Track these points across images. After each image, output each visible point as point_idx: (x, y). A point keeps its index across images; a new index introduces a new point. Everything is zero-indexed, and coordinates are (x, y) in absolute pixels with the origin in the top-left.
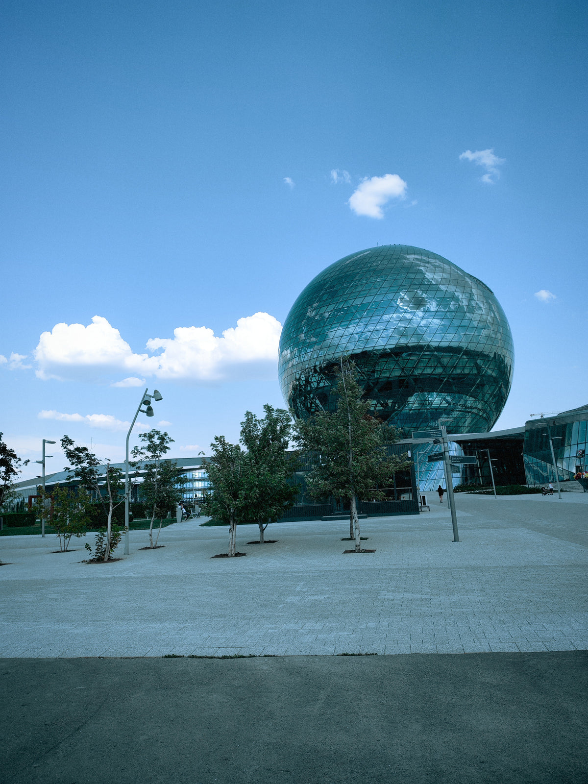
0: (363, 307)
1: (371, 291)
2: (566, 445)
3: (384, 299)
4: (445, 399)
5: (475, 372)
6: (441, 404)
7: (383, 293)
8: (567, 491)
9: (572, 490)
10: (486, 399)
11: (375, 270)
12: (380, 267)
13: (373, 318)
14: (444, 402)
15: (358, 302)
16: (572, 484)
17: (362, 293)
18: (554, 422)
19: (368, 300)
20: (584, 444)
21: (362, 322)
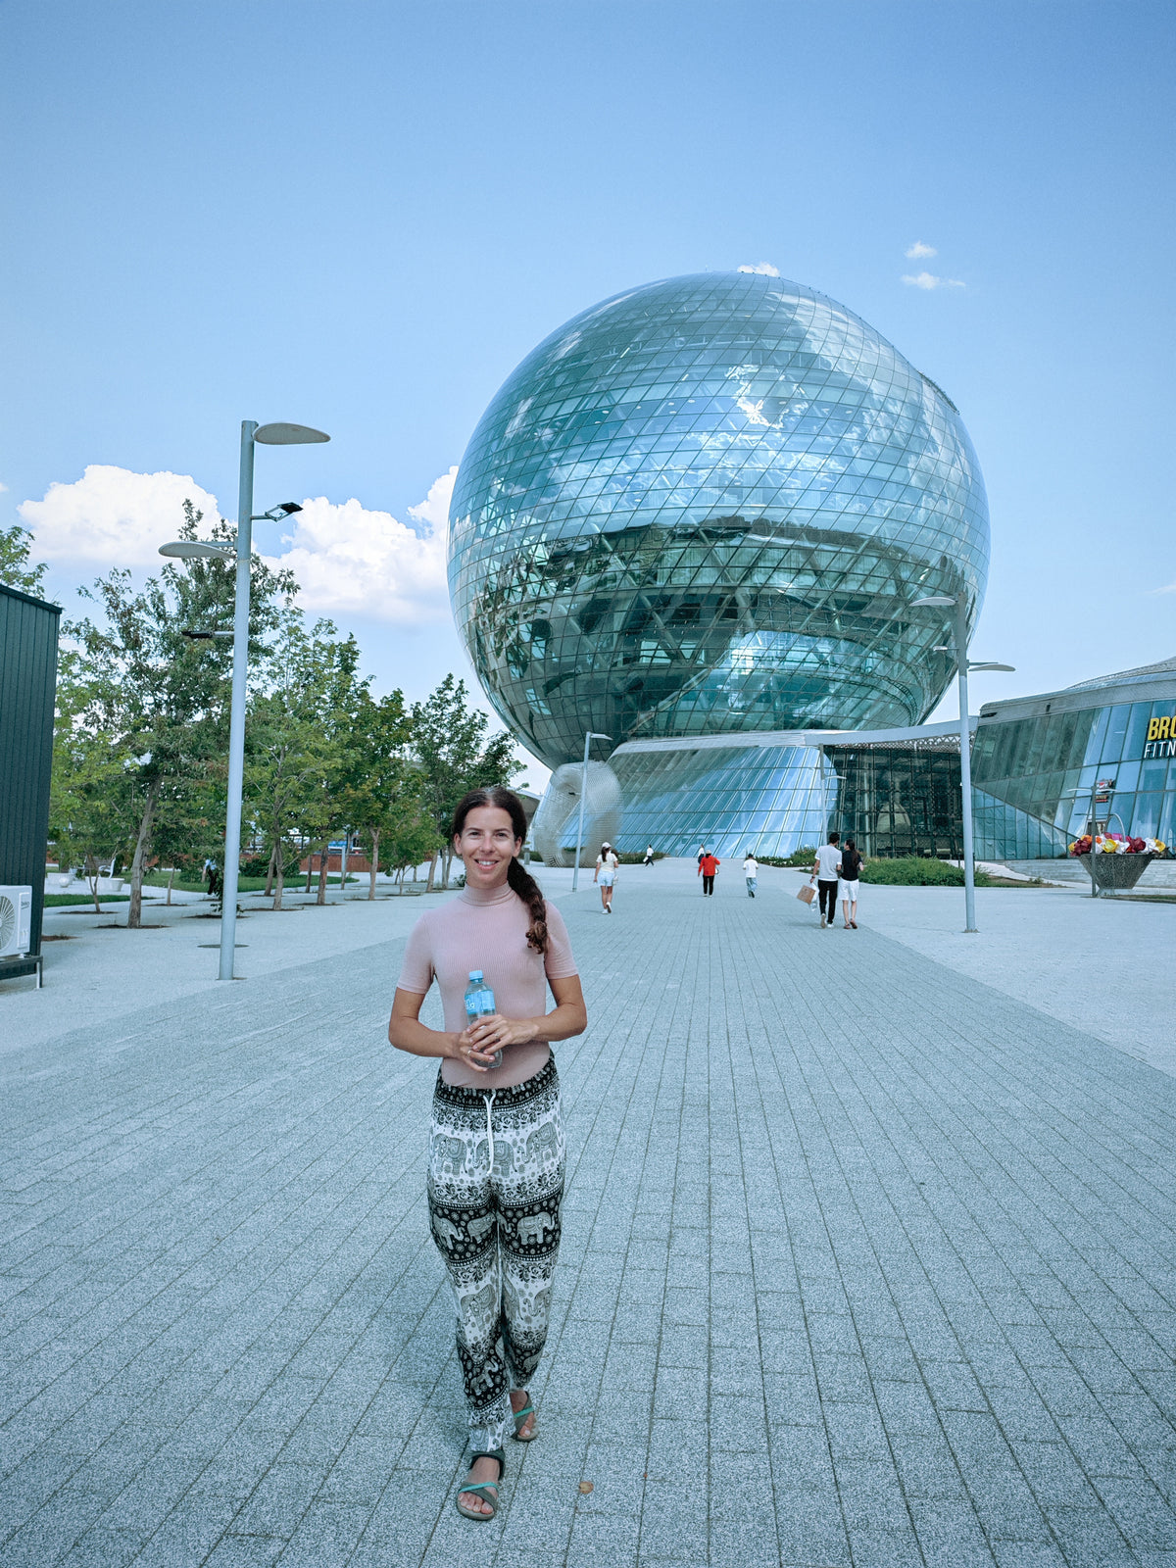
0: (647, 411)
1: (668, 372)
2: (1070, 765)
3: (699, 393)
4: (814, 651)
5: (891, 590)
6: (804, 661)
7: (696, 378)
8: (1049, 886)
9: (1063, 883)
10: (909, 658)
11: (683, 322)
12: (696, 316)
13: (665, 439)
14: (812, 656)
15: (634, 395)
16: (1069, 868)
17: (645, 375)
18: (1049, 706)
19: (658, 393)
20: (1117, 765)
21: (637, 448)
